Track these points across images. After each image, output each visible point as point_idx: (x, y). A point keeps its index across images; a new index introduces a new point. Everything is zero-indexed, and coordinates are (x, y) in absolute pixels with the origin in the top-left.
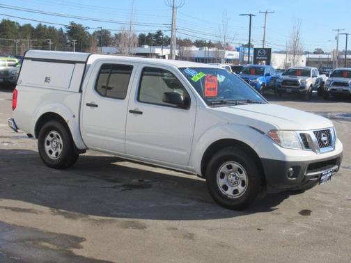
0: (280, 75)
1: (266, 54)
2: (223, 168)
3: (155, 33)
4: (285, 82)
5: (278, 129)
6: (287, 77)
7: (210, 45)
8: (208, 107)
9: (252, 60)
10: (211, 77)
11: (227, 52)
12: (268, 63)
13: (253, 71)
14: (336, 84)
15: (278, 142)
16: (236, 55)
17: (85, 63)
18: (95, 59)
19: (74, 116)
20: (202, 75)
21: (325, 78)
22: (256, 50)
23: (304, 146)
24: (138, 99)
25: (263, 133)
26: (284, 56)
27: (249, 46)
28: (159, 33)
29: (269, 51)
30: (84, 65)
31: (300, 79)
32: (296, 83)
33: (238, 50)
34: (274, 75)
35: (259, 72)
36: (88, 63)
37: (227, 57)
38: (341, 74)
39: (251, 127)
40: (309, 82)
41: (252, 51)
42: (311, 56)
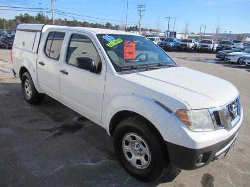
0: (180, 42)
1: (174, 34)
2: (128, 137)
3: (135, 26)
4: (181, 45)
5: (189, 108)
6: (182, 43)
7: (154, 31)
8: (116, 74)
9: (168, 36)
10: (129, 43)
11: (160, 33)
12: (175, 37)
13: (169, 40)
14: (202, 46)
15: (188, 124)
16: (163, 34)
17: (41, 31)
18: (47, 28)
19: (34, 71)
20: (119, 41)
21: (198, 43)
22: (170, 32)
23: (215, 123)
24: (67, 61)
25: (170, 112)
26: (180, 35)
27: (168, 31)
28: (137, 26)
29: (175, 33)
30: (40, 33)
31: (188, 44)
32: (186, 45)
33: (164, 32)
34: (177, 42)
35: (171, 40)
36: (42, 32)
37: (160, 35)
38: (205, 42)
39: (157, 102)
40: (192, 45)
41: (169, 33)
42: (190, 35)
